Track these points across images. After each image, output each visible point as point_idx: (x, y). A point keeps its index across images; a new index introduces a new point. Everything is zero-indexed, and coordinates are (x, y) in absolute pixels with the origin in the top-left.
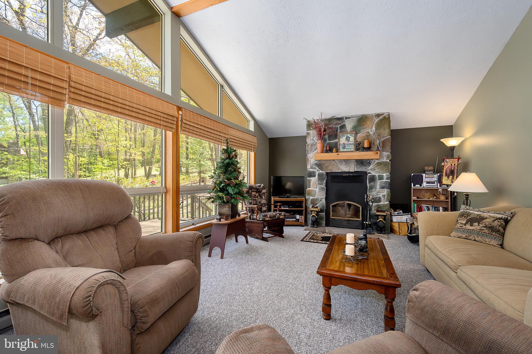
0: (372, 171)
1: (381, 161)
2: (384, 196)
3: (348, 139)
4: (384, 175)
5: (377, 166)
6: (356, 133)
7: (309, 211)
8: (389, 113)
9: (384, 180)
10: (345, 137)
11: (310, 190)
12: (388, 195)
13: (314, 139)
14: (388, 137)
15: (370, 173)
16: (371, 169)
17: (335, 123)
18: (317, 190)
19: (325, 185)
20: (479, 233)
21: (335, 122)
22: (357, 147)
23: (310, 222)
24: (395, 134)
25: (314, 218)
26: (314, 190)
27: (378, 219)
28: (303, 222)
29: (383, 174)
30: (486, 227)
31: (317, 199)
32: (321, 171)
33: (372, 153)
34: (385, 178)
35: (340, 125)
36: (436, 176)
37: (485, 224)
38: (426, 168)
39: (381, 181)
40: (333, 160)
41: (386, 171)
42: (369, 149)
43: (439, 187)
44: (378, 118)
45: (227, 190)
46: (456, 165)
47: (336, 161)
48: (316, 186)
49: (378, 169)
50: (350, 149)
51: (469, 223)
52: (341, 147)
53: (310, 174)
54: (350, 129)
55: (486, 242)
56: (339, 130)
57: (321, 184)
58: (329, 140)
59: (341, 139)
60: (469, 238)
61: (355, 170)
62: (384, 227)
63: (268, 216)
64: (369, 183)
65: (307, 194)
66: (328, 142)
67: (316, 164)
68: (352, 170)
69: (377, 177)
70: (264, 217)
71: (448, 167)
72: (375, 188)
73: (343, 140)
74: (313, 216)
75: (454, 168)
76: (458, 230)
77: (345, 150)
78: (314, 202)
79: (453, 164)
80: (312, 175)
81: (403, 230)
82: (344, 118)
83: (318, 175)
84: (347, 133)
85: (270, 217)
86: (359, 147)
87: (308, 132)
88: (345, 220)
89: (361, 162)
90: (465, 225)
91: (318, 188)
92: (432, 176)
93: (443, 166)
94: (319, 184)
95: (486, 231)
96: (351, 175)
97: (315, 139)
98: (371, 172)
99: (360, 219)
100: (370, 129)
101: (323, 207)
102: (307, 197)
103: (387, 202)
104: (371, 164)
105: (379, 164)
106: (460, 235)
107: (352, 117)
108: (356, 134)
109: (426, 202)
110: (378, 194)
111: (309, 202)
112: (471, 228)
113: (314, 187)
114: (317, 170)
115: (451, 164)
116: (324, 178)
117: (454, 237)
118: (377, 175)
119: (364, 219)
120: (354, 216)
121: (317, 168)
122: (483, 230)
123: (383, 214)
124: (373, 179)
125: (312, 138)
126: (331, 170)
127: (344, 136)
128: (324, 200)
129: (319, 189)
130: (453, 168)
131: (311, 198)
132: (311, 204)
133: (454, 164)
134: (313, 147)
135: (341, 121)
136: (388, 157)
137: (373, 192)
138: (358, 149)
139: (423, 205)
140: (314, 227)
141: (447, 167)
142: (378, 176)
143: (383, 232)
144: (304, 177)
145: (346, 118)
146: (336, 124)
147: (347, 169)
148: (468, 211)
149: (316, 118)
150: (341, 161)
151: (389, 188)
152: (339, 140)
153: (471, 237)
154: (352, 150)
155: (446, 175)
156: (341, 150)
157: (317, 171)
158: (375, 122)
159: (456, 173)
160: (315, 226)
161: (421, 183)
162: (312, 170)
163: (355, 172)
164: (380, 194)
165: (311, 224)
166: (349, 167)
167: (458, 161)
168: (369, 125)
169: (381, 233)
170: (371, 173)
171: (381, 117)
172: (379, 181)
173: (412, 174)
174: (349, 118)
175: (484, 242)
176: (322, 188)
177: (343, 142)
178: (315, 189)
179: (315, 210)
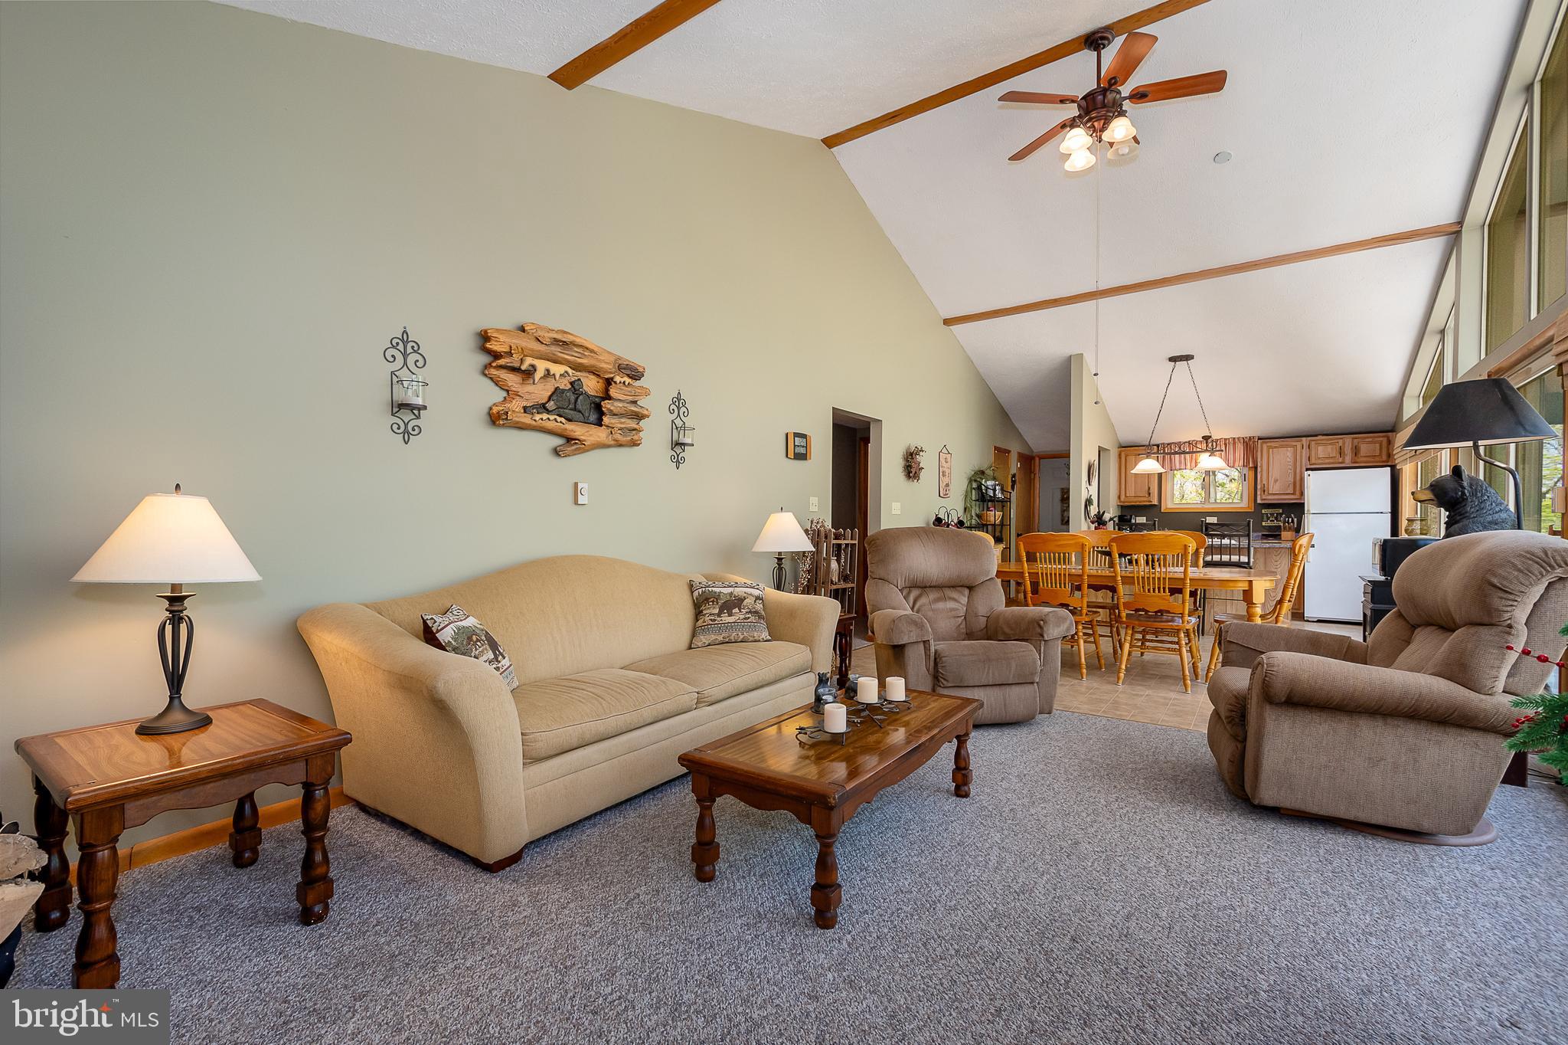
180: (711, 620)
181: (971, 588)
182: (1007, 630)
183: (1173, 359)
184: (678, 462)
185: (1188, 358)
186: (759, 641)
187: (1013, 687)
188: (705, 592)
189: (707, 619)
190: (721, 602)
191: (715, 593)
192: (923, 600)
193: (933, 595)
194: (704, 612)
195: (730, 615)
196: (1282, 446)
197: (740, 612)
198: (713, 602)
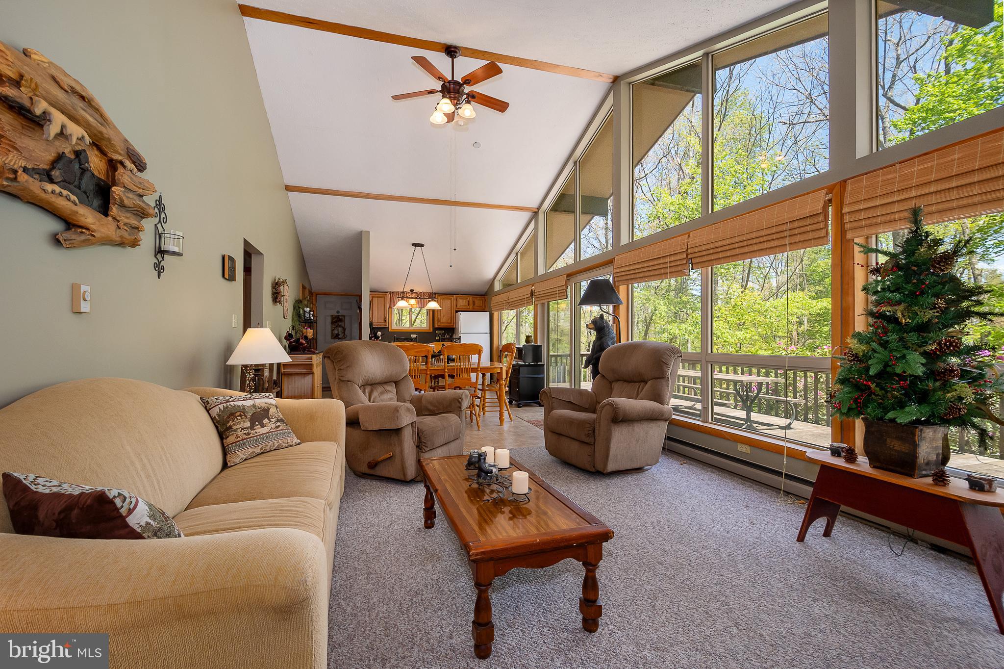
180: (245, 434)
181: (397, 383)
182: (431, 408)
183: (414, 245)
184: (159, 269)
185: (421, 245)
186: (292, 445)
187: (451, 443)
188: (227, 407)
189: (240, 434)
190: (249, 415)
191: (239, 406)
192: (375, 394)
193: (380, 389)
194: (234, 428)
195: (263, 426)
196: (446, 299)
197: (270, 421)
198: (240, 415)
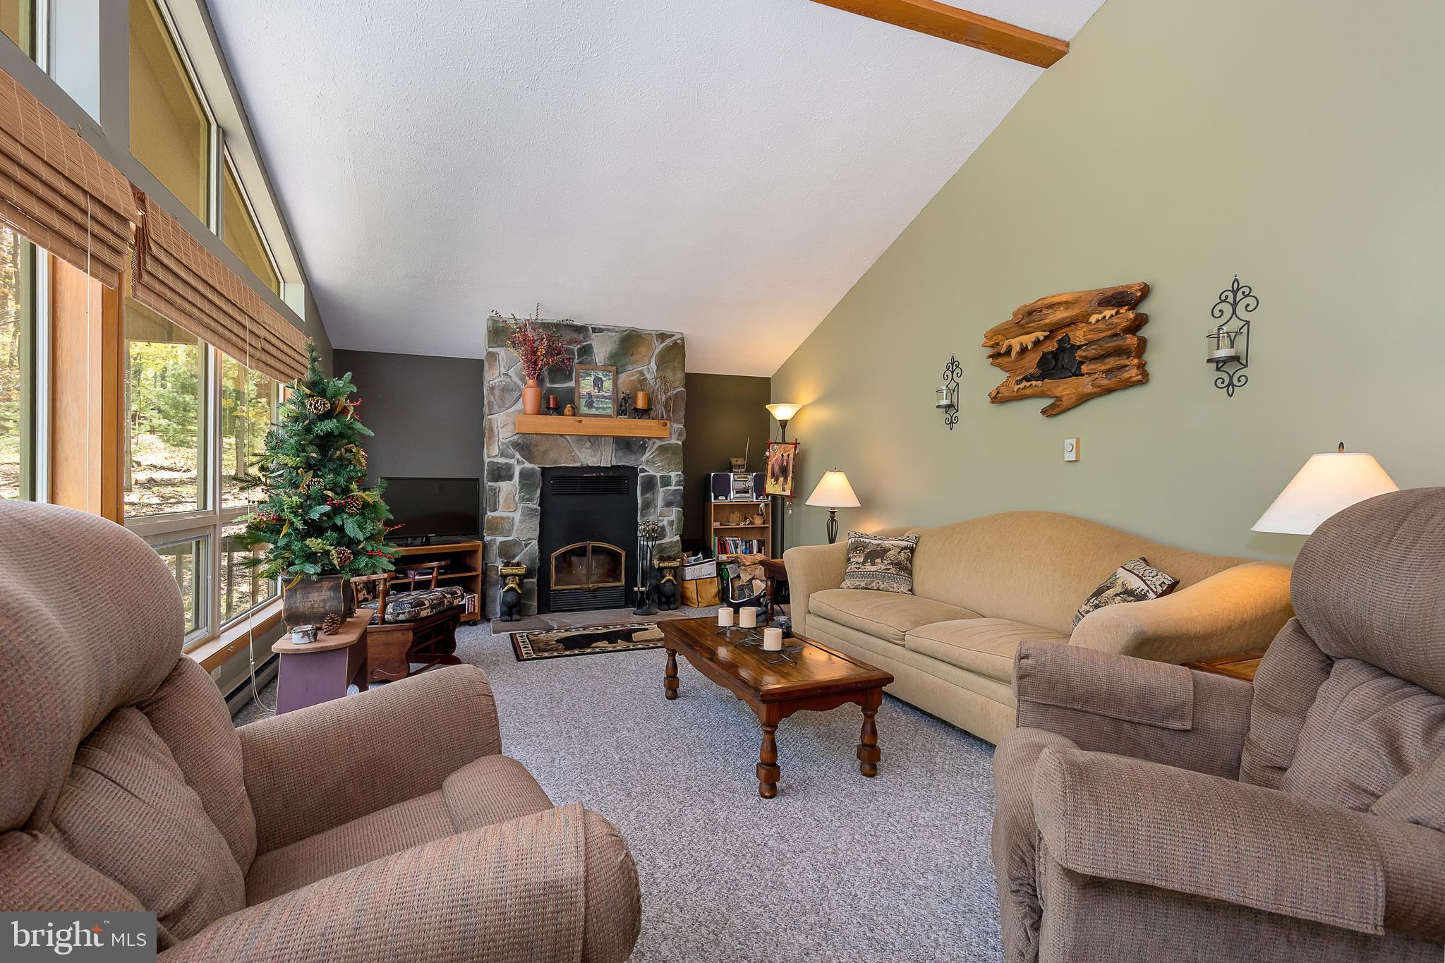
0: (649, 465)
1: (666, 443)
2: (671, 523)
3: (598, 383)
4: (673, 474)
5: (660, 453)
6: (617, 371)
7: (493, 576)
8: (682, 334)
9: (672, 488)
10: (592, 379)
11: (496, 517)
12: (679, 520)
13: (511, 372)
14: (680, 390)
15: (643, 470)
16: (647, 462)
17: (568, 337)
18: (517, 516)
19: (537, 501)
20: (884, 575)
21: (569, 335)
22: (621, 406)
23: (496, 609)
24: (695, 382)
25: (511, 598)
26: (508, 518)
27: (663, 577)
28: (476, 611)
29: (670, 474)
30: (892, 564)
31: (516, 543)
32: (528, 465)
33: (654, 424)
34: (674, 482)
35: (579, 346)
36: (750, 477)
37: (891, 560)
38: (734, 461)
39: (665, 488)
40: (561, 435)
41: (676, 465)
42: (644, 413)
43: (755, 500)
44: (662, 342)
45: (340, 529)
46: (791, 456)
47: (568, 437)
48: (513, 506)
49: (661, 461)
50: (604, 409)
51: (869, 561)
52: (584, 403)
53: (497, 472)
54: (603, 358)
55: (894, 588)
56: (577, 357)
57: (528, 500)
58: (553, 381)
59: (583, 383)
60: (869, 587)
61: (614, 463)
62: (674, 595)
63: (426, 602)
64: (642, 494)
65: (489, 529)
66: (548, 385)
67: (516, 445)
68: (605, 463)
69: (659, 479)
70: (415, 607)
71: (776, 460)
72: (653, 506)
73: (587, 386)
74: (511, 589)
75: (787, 463)
76: (853, 575)
77: (593, 411)
78: (506, 552)
79: (785, 455)
80: (502, 473)
81: (704, 595)
82: (588, 328)
83: (520, 474)
84: (596, 368)
85: (432, 607)
86: (625, 407)
87: (491, 349)
88: (589, 590)
89: (626, 444)
90: (863, 564)
91: (519, 512)
92: (744, 478)
93: (768, 458)
94: (523, 499)
95: (893, 570)
96: (602, 474)
97: (512, 375)
98: (645, 468)
99: (623, 583)
100: (647, 367)
101: (532, 562)
102: (487, 539)
103: (677, 538)
104: (647, 450)
105: (663, 449)
106: (858, 583)
107: (609, 330)
108: (617, 373)
109: (731, 531)
110: (660, 518)
111: (494, 551)
112: (874, 568)
113: (509, 508)
114: (518, 460)
115: (782, 455)
116: (537, 483)
117: (849, 588)
118: (658, 475)
119: (631, 581)
120: (609, 576)
121: (518, 456)
122: (889, 569)
123: (672, 564)
124: (650, 484)
125: (503, 371)
126: (555, 463)
127: (590, 375)
128: (535, 543)
129: (523, 514)
130: (785, 463)
131: (500, 539)
132: (500, 557)
133: (787, 454)
134: (508, 396)
135: (581, 335)
136: (680, 435)
137: (651, 515)
138: (622, 412)
139: (727, 539)
140: (511, 620)
141: (774, 459)
142: (662, 477)
143: (672, 606)
144: (478, 479)
145: (594, 330)
146: (570, 342)
147: (595, 459)
148: (862, 540)
149: (523, 316)
150: (581, 439)
151: (682, 505)
152: (577, 382)
153: (873, 585)
154: (609, 411)
155: (773, 475)
156: (584, 410)
157: (519, 465)
158: (657, 351)
159: (791, 472)
160: (515, 617)
161: (726, 493)
162: (502, 460)
163: (612, 466)
164: (663, 520)
165: (503, 614)
166: (599, 455)
167: (795, 449)
168: (644, 356)
169: (670, 609)
170: (645, 471)
171: (668, 342)
172: (661, 490)
173: (713, 474)
174: (601, 331)
175: (891, 589)
176: (532, 510)
177: (587, 391)
178: (511, 515)
179: (515, 571)
